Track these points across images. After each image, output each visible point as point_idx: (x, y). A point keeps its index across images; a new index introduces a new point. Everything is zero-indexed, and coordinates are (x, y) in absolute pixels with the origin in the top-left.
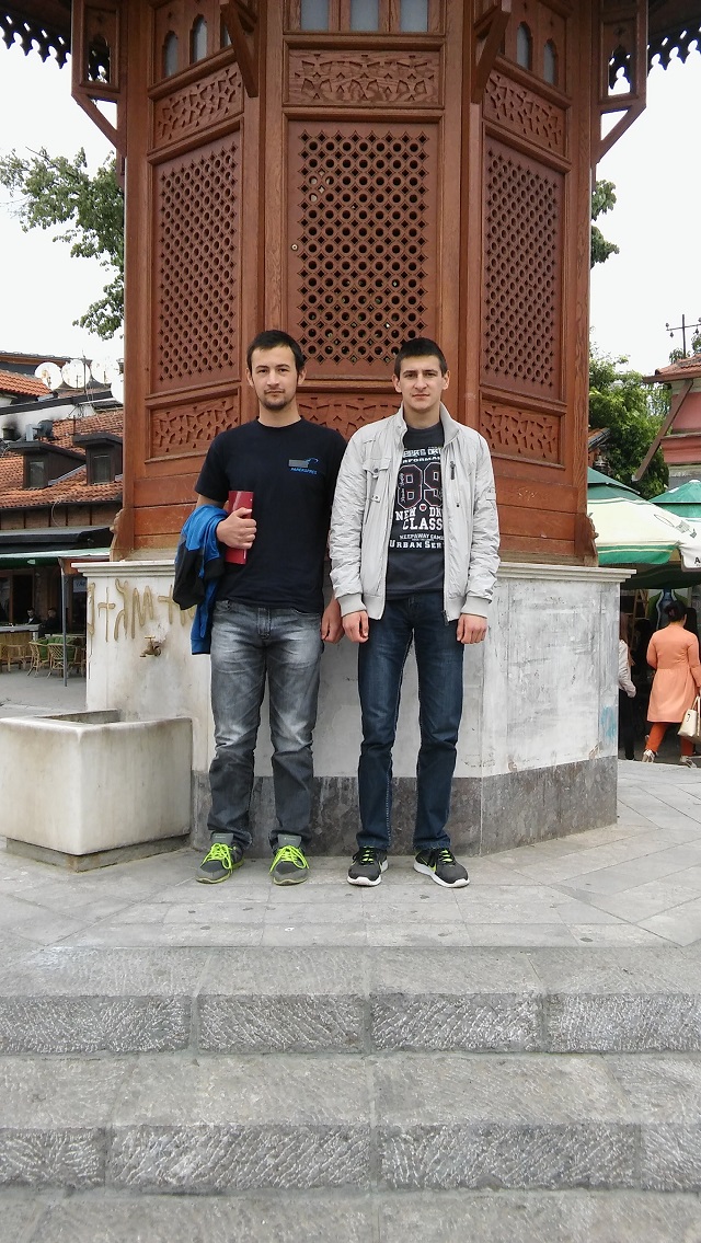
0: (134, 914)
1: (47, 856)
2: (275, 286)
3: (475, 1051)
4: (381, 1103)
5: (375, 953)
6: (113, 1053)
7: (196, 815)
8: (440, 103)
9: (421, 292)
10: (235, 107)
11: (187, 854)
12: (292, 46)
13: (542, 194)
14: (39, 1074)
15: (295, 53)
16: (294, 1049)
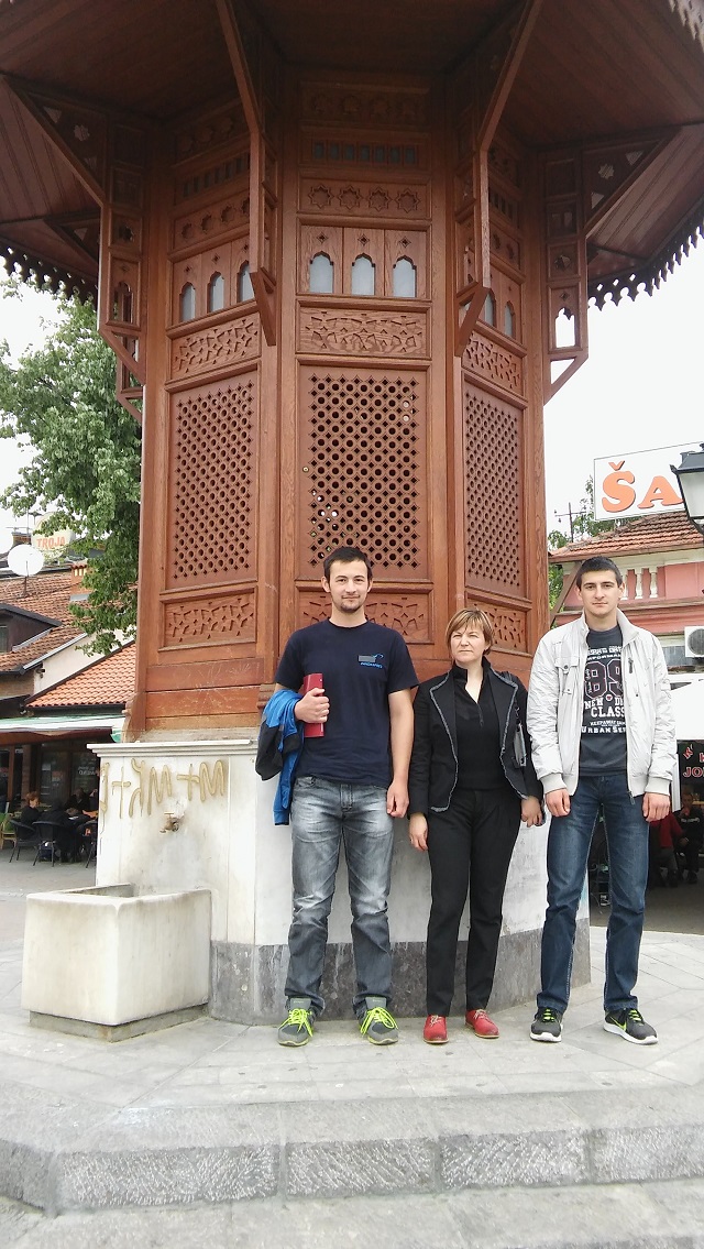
0: (189, 1076)
1: (78, 1028)
2: (289, 501)
3: (532, 1186)
4: (466, 1234)
5: (428, 1102)
6: (208, 1202)
7: (214, 985)
8: (427, 354)
9: (414, 508)
10: (252, 351)
11: (207, 1023)
12: (304, 305)
13: (507, 426)
14: (146, 1225)
15: (305, 310)
16: (374, 1191)
